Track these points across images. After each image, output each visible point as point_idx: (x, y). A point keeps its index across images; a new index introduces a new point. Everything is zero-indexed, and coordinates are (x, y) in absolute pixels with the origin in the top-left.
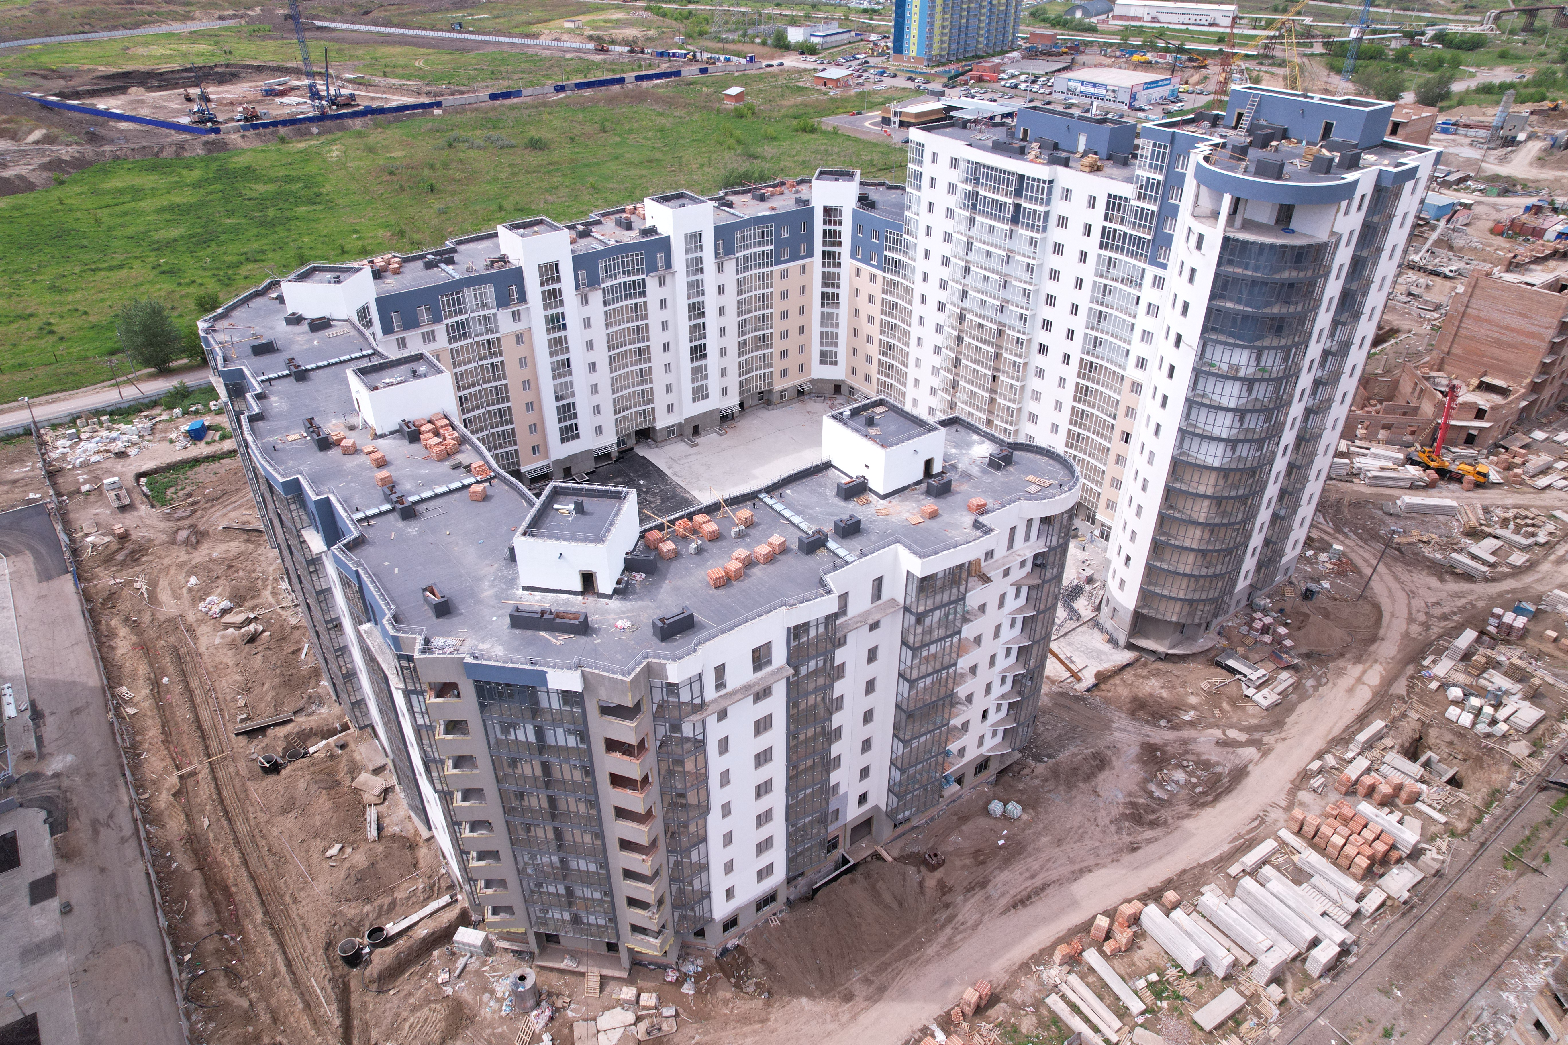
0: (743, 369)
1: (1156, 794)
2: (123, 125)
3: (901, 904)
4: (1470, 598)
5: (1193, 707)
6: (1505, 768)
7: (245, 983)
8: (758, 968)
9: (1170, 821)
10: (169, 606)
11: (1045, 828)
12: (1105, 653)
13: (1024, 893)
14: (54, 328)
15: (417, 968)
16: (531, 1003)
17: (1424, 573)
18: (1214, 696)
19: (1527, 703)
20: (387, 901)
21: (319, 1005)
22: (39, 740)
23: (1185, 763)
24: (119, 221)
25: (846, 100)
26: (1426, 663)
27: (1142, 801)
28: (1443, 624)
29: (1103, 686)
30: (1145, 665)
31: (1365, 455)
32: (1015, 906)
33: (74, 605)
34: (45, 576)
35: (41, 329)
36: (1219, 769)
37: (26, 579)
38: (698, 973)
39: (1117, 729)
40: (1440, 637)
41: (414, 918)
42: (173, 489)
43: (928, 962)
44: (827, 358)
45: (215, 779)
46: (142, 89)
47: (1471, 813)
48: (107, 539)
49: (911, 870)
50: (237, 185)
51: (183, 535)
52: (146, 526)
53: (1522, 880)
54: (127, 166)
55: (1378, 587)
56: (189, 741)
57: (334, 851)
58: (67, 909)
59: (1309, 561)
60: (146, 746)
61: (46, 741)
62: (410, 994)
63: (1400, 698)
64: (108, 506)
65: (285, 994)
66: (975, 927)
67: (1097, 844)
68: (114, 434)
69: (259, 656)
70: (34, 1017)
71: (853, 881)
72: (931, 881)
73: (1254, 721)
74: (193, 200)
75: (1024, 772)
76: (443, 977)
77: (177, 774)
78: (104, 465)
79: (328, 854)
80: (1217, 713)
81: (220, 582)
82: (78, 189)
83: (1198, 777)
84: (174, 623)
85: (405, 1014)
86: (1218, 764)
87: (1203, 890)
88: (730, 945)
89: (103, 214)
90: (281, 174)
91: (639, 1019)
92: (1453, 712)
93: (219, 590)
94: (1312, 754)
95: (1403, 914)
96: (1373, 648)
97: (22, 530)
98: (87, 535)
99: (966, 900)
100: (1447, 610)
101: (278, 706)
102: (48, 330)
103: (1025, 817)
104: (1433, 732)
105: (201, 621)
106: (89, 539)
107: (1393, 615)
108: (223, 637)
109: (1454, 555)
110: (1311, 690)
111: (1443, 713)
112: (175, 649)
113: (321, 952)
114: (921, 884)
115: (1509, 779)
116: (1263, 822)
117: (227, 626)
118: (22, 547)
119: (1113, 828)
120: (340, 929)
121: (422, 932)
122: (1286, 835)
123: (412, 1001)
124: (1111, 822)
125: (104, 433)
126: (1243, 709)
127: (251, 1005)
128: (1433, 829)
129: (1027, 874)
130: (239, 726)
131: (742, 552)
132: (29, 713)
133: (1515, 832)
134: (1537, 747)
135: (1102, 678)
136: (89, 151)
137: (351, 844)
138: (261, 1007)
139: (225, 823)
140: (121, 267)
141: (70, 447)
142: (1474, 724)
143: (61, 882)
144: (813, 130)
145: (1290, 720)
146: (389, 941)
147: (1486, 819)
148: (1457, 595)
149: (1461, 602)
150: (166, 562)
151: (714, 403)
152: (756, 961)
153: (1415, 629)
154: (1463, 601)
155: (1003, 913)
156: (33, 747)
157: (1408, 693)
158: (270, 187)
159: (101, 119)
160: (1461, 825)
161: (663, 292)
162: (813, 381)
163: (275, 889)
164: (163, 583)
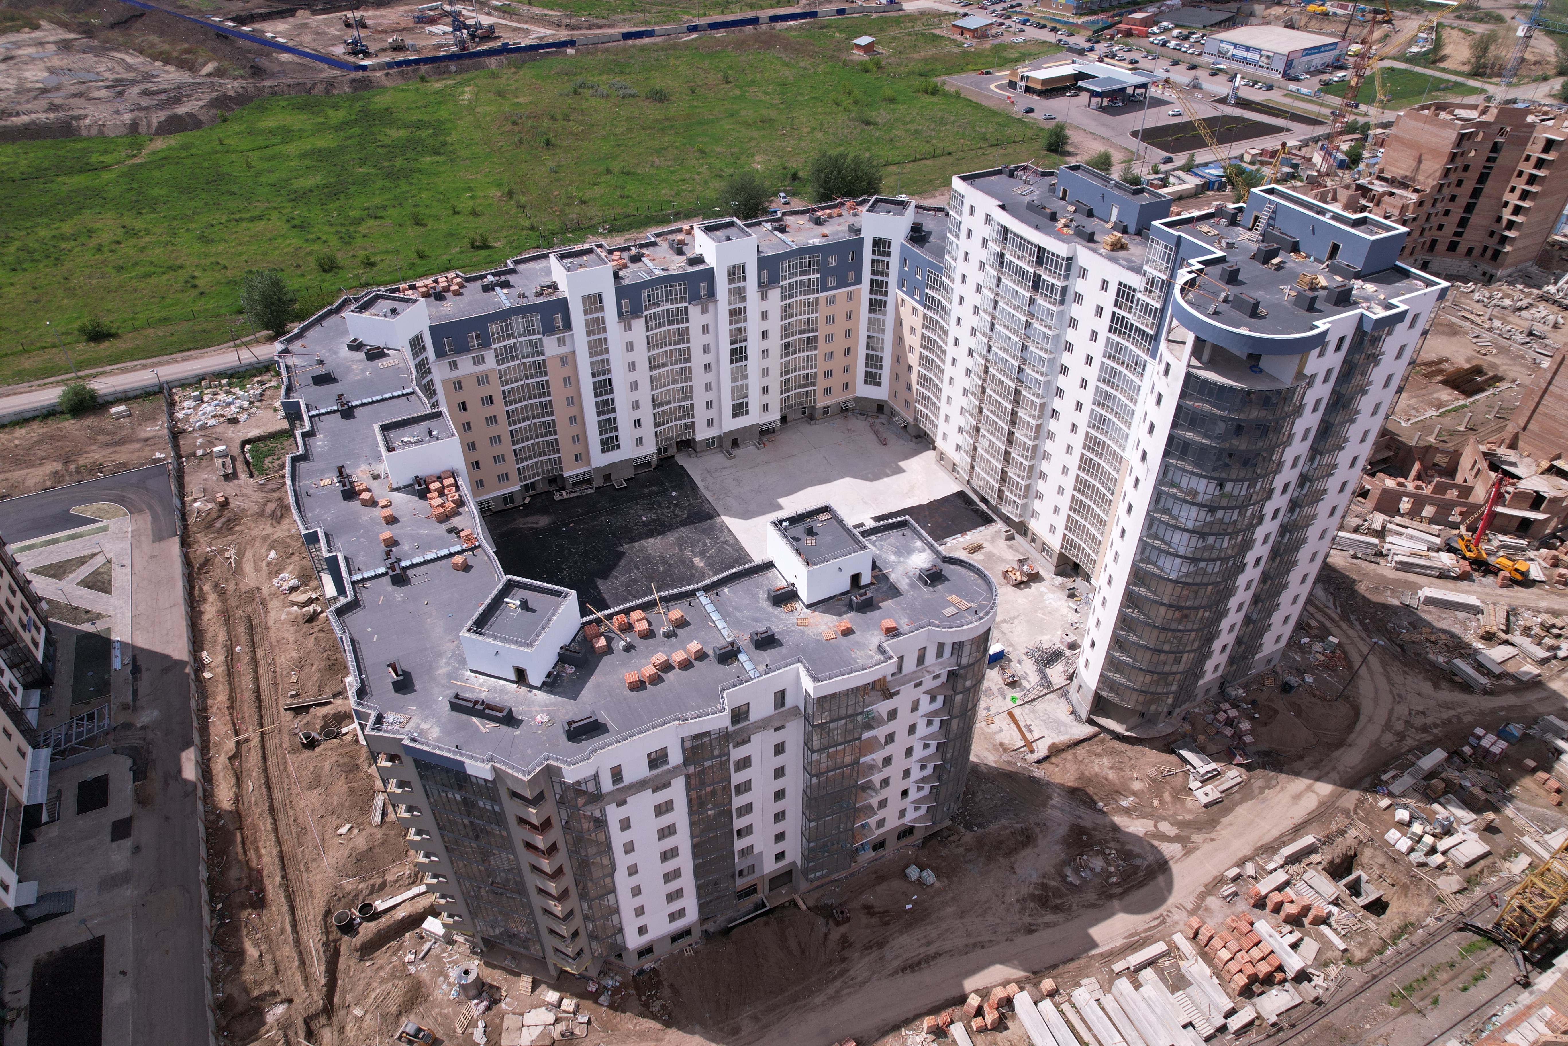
0: (785, 386)
1: (1070, 879)
2: (285, 57)
3: (803, 952)
4: (1460, 710)
5: (1134, 794)
6: (1426, 901)
7: (259, 935)
8: (666, 992)
9: (1075, 907)
10: (251, 577)
11: (953, 898)
12: (1065, 725)
13: (916, 959)
14: (197, 282)
15: (393, 943)
16: (473, 992)
17: (1420, 677)
18: (1157, 784)
19: (1475, 836)
20: (379, 881)
21: (312, 964)
22: (135, 693)
23: (1107, 851)
24: (266, 165)
25: (979, 54)
26: (1385, 777)
27: (1053, 883)
28: (1419, 736)
29: (1053, 760)
30: (1102, 741)
31: (1400, 534)
32: (904, 970)
33: (177, 569)
34: (159, 537)
35: (187, 282)
36: (1138, 862)
37: (143, 538)
38: (615, 987)
39: (1053, 806)
40: (1411, 750)
41: (399, 899)
42: (270, 459)
43: (813, 1009)
44: (872, 379)
45: (263, 748)
46: (308, 12)
47: (1375, 943)
48: (210, 506)
49: (820, 921)
50: (374, 129)
51: (271, 507)
52: (243, 495)
53: (1402, 1019)
54: (282, 103)
55: (1365, 688)
56: (248, 709)
57: (343, 830)
58: (136, 849)
59: (1302, 649)
60: (214, 709)
61: (140, 695)
62: (381, 968)
63: (1346, 812)
64: (214, 472)
65: (287, 951)
66: (862, 984)
67: (998, 921)
68: (230, 399)
69: (313, 637)
70: (102, 938)
71: (766, 923)
72: (836, 934)
73: (1188, 817)
74: (333, 145)
75: (951, 839)
76: (410, 957)
77: (234, 739)
78: (218, 430)
79: (340, 831)
80: (1156, 803)
81: (295, 558)
82: (237, 128)
83: (1117, 867)
84: (253, 595)
85: (375, 984)
86: (1139, 856)
87: (1082, 982)
88: (646, 967)
89: (254, 157)
90: (414, 118)
91: (557, 1020)
92: (1393, 835)
93: (291, 567)
94: (1235, 859)
95: (1269, 1036)
96: (1337, 754)
97: (146, 489)
98: (195, 500)
99: (861, 958)
100: (1429, 721)
101: (321, 687)
102: (191, 283)
103: (938, 885)
104: (1367, 853)
105: (274, 595)
106: (196, 505)
107: (1370, 719)
108: (288, 614)
109: (1458, 662)
110: (1256, 791)
111: (1384, 834)
112: (250, 620)
113: (320, 918)
114: (826, 935)
115: (1428, 914)
116: (1163, 922)
117: (293, 604)
118: (144, 506)
119: (1018, 907)
120: (339, 900)
121: (400, 914)
122: (1179, 939)
123: (382, 974)
124: (1018, 901)
125: (222, 397)
126: (1183, 802)
127: (261, 955)
128: (1329, 954)
129: (923, 941)
130: (289, 701)
131: (660, 657)
132: (130, 667)
133: (1415, 968)
134: (1469, 884)
135: (1055, 751)
136: (250, 84)
137: (359, 825)
138: (267, 958)
139: (264, 790)
140: (260, 218)
141: (194, 408)
142: (1412, 850)
143: (135, 825)
144: (935, 92)
145: (1225, 821)
146: (376, 916)
147: (1390, 951)
148: (1446, 706)
149: (1446, 714)
150: (254, 533)
151: (754, 417)
152: (665, 984)
153: (1389, 737)
154: (1451, 713)
155: (891, 975)
156: (130, 699)
157: (1356, 806)
158: (403, 133)
159: (266, 49)
160: (1358, 954)
161: (706, 319)
162: (857, 400)
163: (295, 856)
164: (249, 554)
